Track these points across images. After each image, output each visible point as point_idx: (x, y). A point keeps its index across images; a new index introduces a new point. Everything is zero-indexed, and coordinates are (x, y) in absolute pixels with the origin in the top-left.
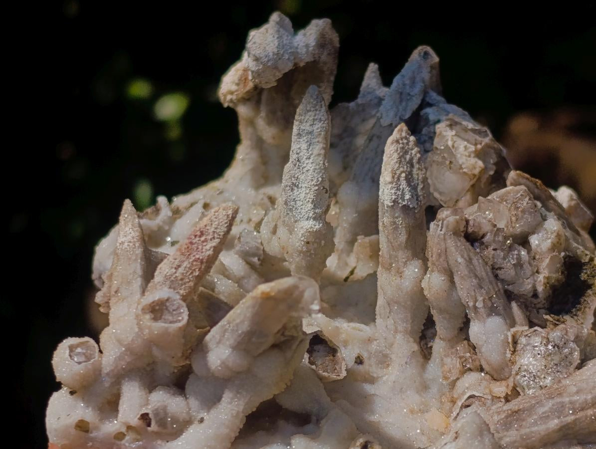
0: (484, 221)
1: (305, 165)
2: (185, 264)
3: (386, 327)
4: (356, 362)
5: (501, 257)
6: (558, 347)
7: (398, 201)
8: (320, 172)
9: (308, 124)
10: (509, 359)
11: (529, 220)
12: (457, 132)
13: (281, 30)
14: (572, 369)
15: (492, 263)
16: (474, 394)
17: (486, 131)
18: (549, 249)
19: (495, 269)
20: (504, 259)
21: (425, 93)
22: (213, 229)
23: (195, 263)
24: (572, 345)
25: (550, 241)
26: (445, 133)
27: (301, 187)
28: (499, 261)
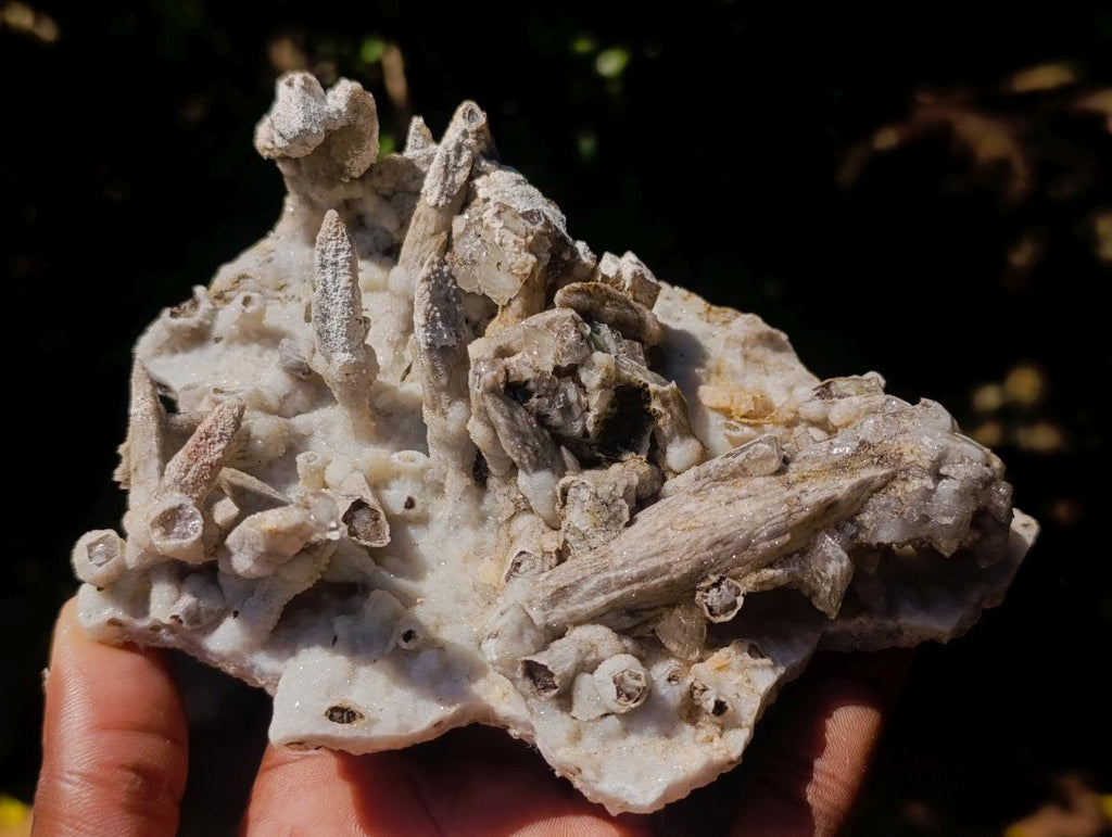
0: (526, 368)
2: (194, 468)
4: (405, 507)
5: (546, 404)
7: (434, 344)
9: (331, 254)
10: (559, 513)
12: (505, 222)
13: (308, 97)
14: (621, 526)
15: (536, 412)
16: (525, 550)
18: (598, 385)
19: (542, 419)
20: (550, 405)
22: (219, 431)
23: (204, 467)
24: (620, 502)
25: (599, 377)
26: (492, 225)
27: (333, 319)
28: (545, 410)
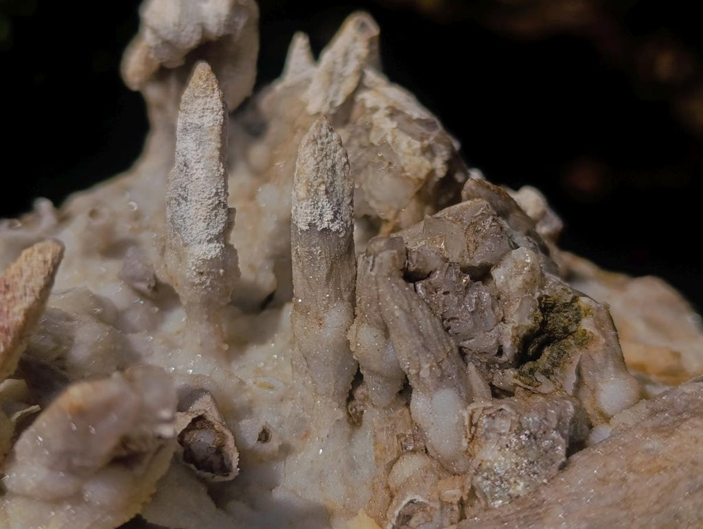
0: (432, 254)
1: (194, 171)
3: (304, 383)
4: (259, 440)
5: (455, 304)
6: (535, 437)
7: (315, 223)
8: (214, 181)
9: (197, 116)
10: (465, 449)
11: (493, 250)
12: (399, 124)
14: (554, 470)
15: (441, 313)
16: (416, 498)
17: (435, 122)
18: (519, 289)
19: (446, 321)
20: (459, 305)
21: (361, 74)
22: (23, 283)
24: (554, 434)
25: (520, 278)
26: (383, 126)
27: (191, 201)
28: (452, 310)
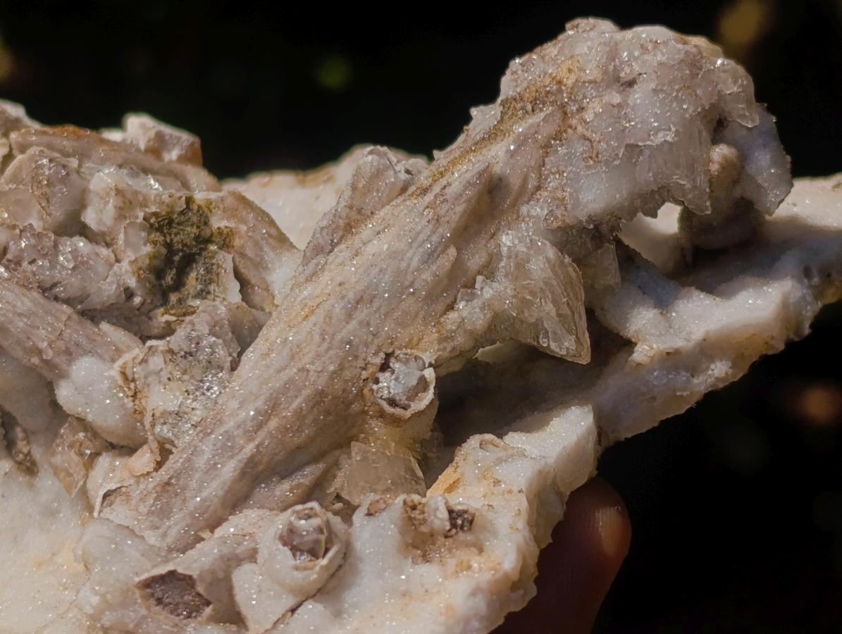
5: (47, 268)
6: (191, 354)
10: (133, 410)
11: (66, 193)
14: (225, 374)
15: (37, 284)
16: (108, 488)
18: (116, 219)
20: (53, 267)
24: (209, 340)
25: (111, 206)
28: (47, 276)
